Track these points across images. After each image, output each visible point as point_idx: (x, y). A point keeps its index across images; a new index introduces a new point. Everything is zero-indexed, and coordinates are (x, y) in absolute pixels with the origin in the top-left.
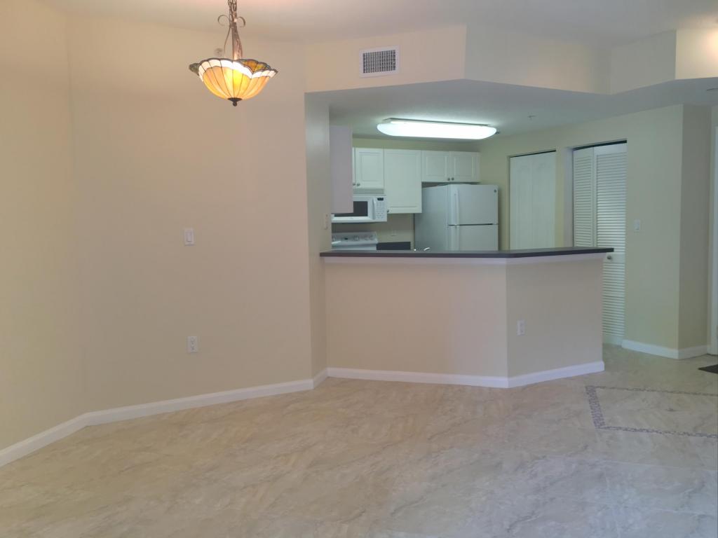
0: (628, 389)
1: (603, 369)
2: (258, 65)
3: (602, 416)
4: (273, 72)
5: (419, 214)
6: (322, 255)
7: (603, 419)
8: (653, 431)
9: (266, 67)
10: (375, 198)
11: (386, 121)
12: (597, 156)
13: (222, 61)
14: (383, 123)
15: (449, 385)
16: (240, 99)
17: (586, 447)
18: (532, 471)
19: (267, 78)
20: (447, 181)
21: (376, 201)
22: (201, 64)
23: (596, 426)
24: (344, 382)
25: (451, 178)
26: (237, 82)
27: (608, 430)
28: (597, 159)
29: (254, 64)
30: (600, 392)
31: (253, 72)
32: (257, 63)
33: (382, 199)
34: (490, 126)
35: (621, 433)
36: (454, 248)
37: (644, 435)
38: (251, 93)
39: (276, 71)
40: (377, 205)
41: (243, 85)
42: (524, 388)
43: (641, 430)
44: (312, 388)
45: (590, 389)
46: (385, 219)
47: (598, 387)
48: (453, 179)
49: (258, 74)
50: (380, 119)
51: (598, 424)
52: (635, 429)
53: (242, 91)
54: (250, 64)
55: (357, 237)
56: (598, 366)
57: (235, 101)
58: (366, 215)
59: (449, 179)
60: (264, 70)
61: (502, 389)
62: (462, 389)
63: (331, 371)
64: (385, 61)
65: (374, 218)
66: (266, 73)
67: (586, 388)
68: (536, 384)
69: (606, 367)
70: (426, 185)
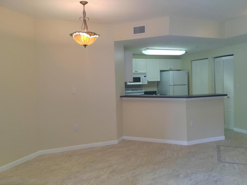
0: (233, 147)
1: (224, 139)
2: (92, 34)
3: (221, 157)
4: (98, 36)
5: (159, 81)
6: (121, 97)
7: (221, 159)
8: (240, 164)
9: (95, 34)
10: (143, 76)
11: (145, 50)
12: (223, 60)
13: (80, 33)
14: (144, 50)
15: (166, 144)
16: (87, 45)
17: (212, 170)
18: (190, 178)
19: (96, 38)
20: (169, 70)
21: (143, 77)
22: (73, 34)
23: (218, 161)
24: (129, 141)
25: (170, 68)
26: (85, 39)
27: (222, 163)
28: (223, 61)
29: (90, 33)
30: (222, 148)
31: (90, 36)
32: (92, 33)
33: (146, 76)
34: (183, 50)
35: (227, 164)
36: (171, 94)
37: (236, 166)
38: (90, 43)
39: (99, 35)
40: (144, 78)
41: (87, 41)
42: (193, 145)
43: (235, 163)
44: (117, 143)
45: (218, 146)
46: (147, 83)
47: (221, 146)
48: (171, 69)
49: (92, 37)
50: (143, 49)
51: (219, 161)
52: (233, 163)
53: (87, 42)
54: (89, 33)
55: (137, 89)
56: (223, 138)
57: (85, 46)
58: (140, 82)
59: (170, 69)
60: (94, 35)
61: (185, 146)
62: (170, 145)
63: (125, 137)
64: (141, 30)
65: (143, 83)
66: (95, 36)
67: (217, 146)
68: (198, 144)
69: (225, 138)
70: (161, 71)
